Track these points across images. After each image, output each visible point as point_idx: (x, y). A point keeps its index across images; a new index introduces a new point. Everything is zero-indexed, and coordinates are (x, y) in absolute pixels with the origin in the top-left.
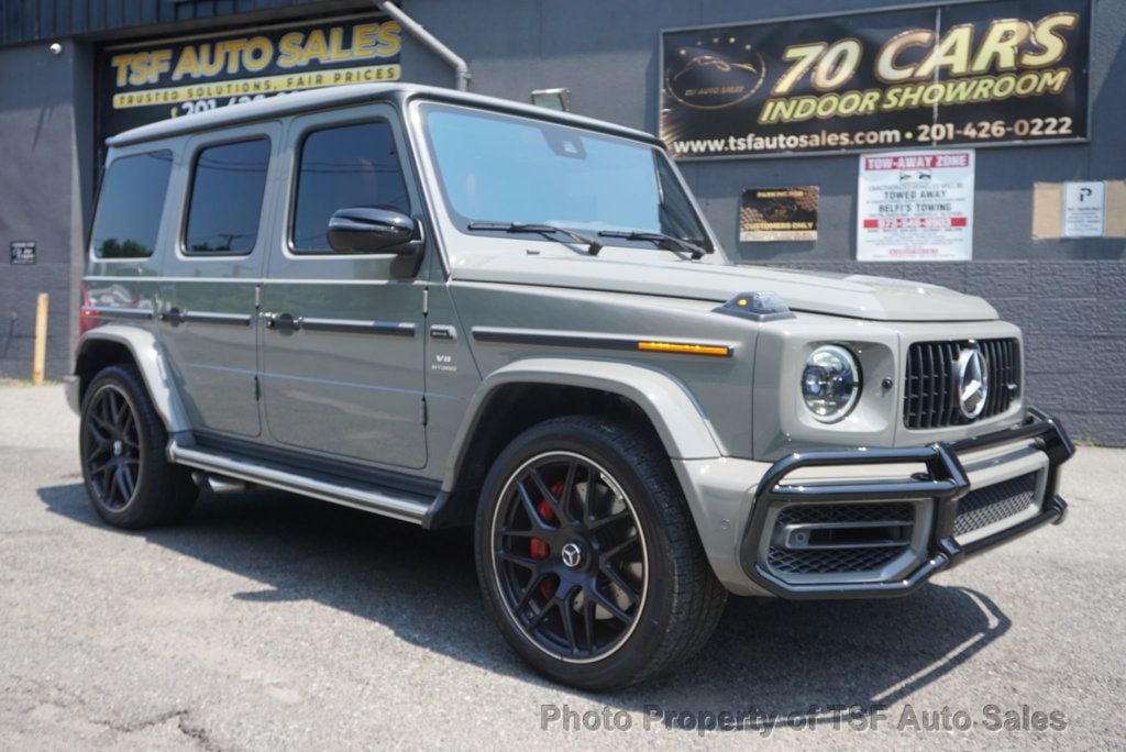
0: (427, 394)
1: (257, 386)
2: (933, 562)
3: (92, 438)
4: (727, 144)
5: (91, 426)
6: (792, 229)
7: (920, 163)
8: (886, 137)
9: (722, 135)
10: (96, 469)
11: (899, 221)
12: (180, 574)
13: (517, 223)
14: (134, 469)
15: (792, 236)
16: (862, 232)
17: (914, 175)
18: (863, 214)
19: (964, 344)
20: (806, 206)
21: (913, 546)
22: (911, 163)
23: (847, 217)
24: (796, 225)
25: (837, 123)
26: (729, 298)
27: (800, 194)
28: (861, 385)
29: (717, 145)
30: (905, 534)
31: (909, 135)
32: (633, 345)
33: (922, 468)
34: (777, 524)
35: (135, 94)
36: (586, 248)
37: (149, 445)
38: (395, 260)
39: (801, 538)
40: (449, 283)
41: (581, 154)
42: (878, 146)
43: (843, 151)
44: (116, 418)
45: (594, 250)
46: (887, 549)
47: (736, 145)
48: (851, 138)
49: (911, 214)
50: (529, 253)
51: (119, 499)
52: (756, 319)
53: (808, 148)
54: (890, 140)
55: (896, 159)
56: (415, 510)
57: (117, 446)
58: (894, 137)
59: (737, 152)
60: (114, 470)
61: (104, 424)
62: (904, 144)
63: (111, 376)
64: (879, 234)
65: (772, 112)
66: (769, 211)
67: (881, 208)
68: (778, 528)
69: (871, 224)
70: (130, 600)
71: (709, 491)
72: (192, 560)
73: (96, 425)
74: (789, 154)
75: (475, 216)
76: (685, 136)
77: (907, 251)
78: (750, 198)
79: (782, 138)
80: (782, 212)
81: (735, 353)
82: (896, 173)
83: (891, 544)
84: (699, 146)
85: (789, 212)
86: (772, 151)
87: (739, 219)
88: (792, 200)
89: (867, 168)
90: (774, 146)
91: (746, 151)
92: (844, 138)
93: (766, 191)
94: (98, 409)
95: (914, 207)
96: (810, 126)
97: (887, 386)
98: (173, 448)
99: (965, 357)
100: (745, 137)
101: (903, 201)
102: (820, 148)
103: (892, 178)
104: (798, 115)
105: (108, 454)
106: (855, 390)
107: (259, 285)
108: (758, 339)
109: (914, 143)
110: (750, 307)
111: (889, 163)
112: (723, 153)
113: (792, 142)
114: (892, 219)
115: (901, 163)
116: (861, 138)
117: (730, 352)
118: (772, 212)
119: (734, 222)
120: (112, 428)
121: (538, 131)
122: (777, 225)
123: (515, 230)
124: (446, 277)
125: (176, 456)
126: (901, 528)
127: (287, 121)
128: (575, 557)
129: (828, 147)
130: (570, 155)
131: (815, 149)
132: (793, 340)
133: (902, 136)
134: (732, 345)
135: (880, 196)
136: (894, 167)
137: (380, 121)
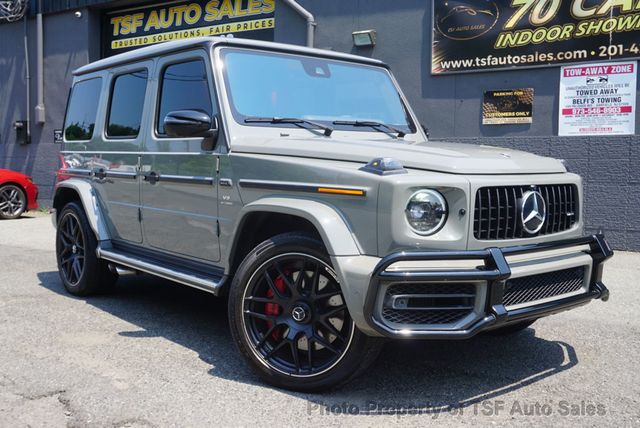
0: (220, 219)
1: (140, 214)
2: (486, 319)
3: (63, 244)
4: (474, 62)
5: (62, 237)
6: (515, 116)
7: (600, 71)
8: (577, 54)
9: (471, 57)
10: (64, 262)
11: (586, 109)
12: (97, 321)
13: (276, 118)
14: (81, 260)
15: (516, 120)
16: (562, 118)
17: (596, 79)
18: (563, 105)
19: (527, 188)
20: (525, 101)
21: (476, 309)
22: (594, 71)
23: (551, 108)
24: (518, 114)
25: (545, 47)
26: (369, 161)
27: (521, 93)
28: (447, 213)
29: (468, 63)
30: (471, 302)
31: (593, 53)
32: (315, 190)
33: (481, 263)
34: (387, 294)
35: (123, 41)
36: (323, 131)
37: (88, 248)
38: (203, 141)
39: (402, 303)
40: (230, 153)
41: (327, 75)
42: (572, 60)
43: (550, 65)
44: (73, 232)
45: (328, 133)
46: (459, 311)
47: (480, 62)
48: (555, 56)
49: (594, 105)
50: (282, 135)
51: (74, 279)
52: (381, 174)
53: (527, 64)
54: (580, 56)
55: (584, 69)
56: (210, 285)
57: (74, 248)
58: (583, 54)
59: (481, 67)
60: (72, 262)
61: (67, 235)
62: (590, 59)
63: (70, 207)
64: (573, 119)
65: (504, 41)
66: (501, 105)
67: (574, 102)
68: (388, 296)
69: (568, 112)
70: (64, 334)
71: (350, 275)
72: (107, 313)
73: (64, 236)
74: (514, 67)
75: (250, 114)
76: (448, 57)
77: (591, 130)
78: (489, 97)
79: (509, 57)
80: (510, 105)
81: (367, 194)
82: (585, 78)
83: (460, 308)
84: (456, 64)
85: (514, 105)
86: (503, 66)
87: (482, 110)
88: (517, 97)
89: (565, 75)
90: (505, 62)
91: (487, 66)
92: (550, 57)
93: (499, 92)
94: (65, 226)
95: (596, 100)
96: (528, 49)
97: (462, 213)
98: (99, 250)
99: (526, 196)
100: (486, 58)
101: (589, 96)
102: (534, 63)
103: (581, 82)
104: (520, 42)
105: (69, 253)
106: (443, 216)
107: (140, 156)
108: (380, 186)
109: (597, 58)
110: (377, 167)
111: (579, 72)
112: (472, 67)
113: (516, 60)
114: (581, 108)
115: (588, 71)
116: (561, 56)
117: (364, 193)
118: (503, 105)
119: (478, 113)
120: (72, 238)
121: (299, 62)
122: (506, 114)
123: (275, 122)
124: (228, 150)
125: (101, 254)
126: (469, 298)
127: (156, 59)
128: (301, 315)
129: (539, 62)
130: (320, 75)
131: (532, 64)
132: (402, 186)
133: (589, 54)
134: (366, 189)
135: (573, 93)
136: (583, 74)
137: (199, 59)
